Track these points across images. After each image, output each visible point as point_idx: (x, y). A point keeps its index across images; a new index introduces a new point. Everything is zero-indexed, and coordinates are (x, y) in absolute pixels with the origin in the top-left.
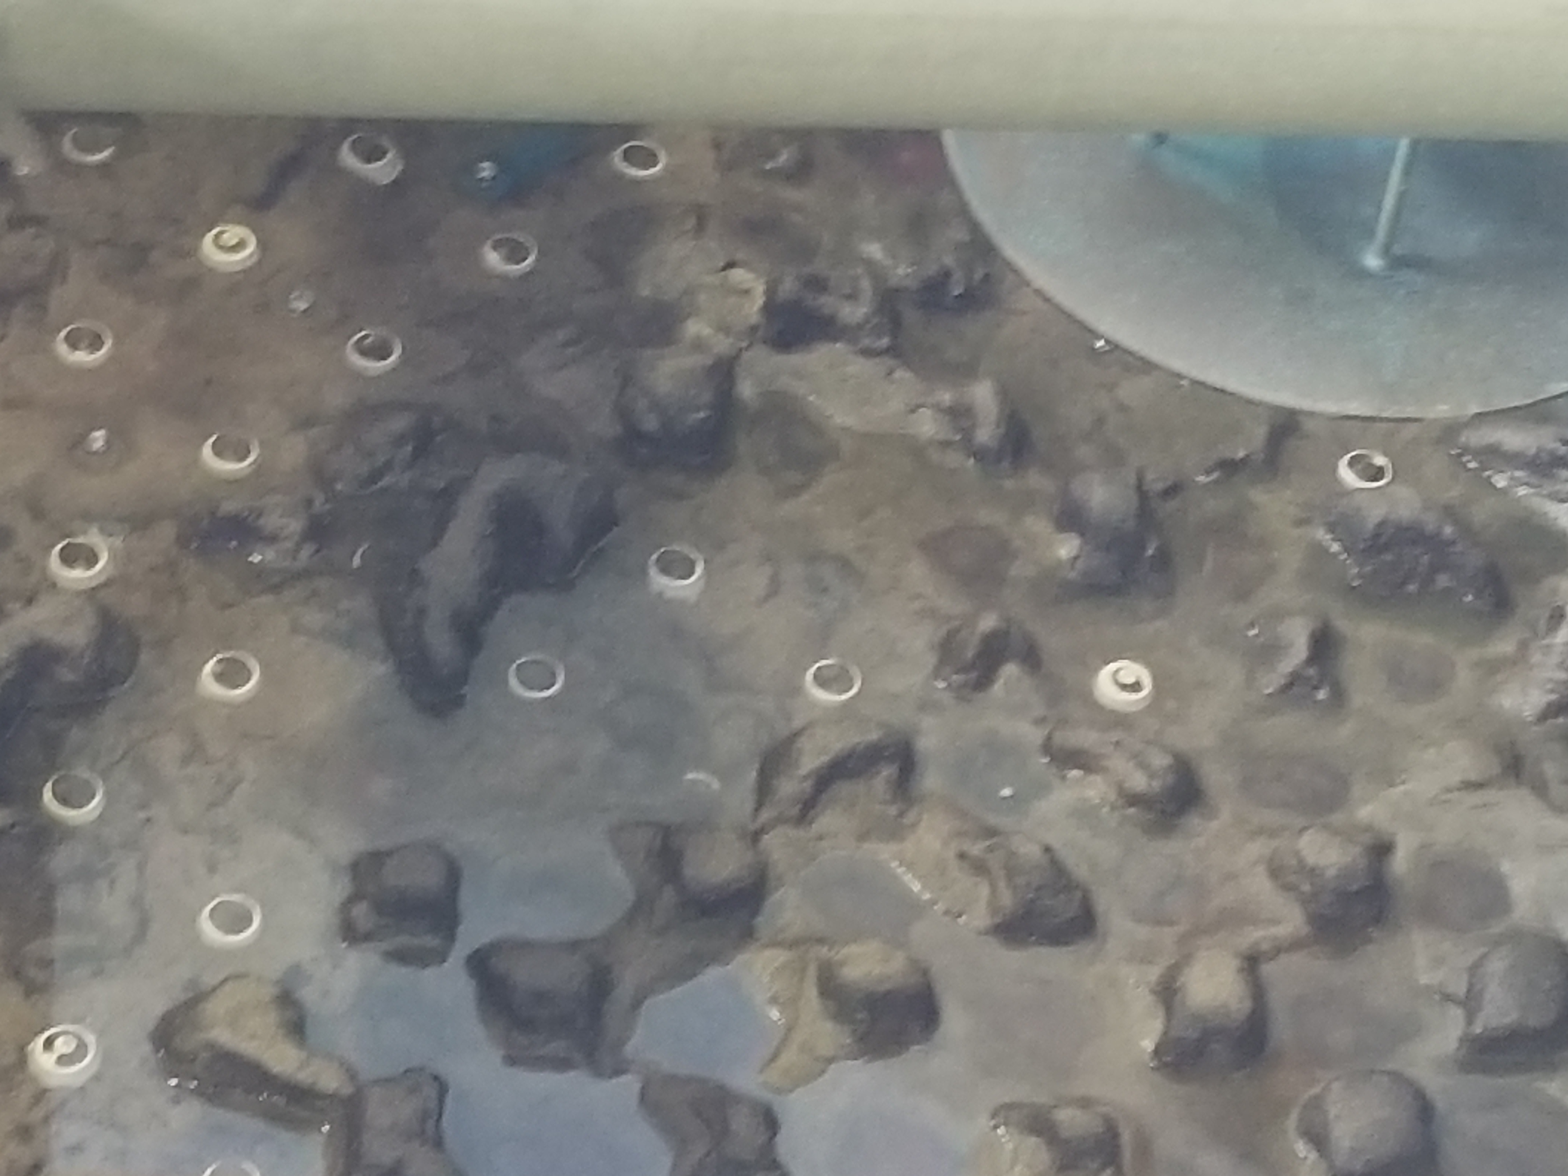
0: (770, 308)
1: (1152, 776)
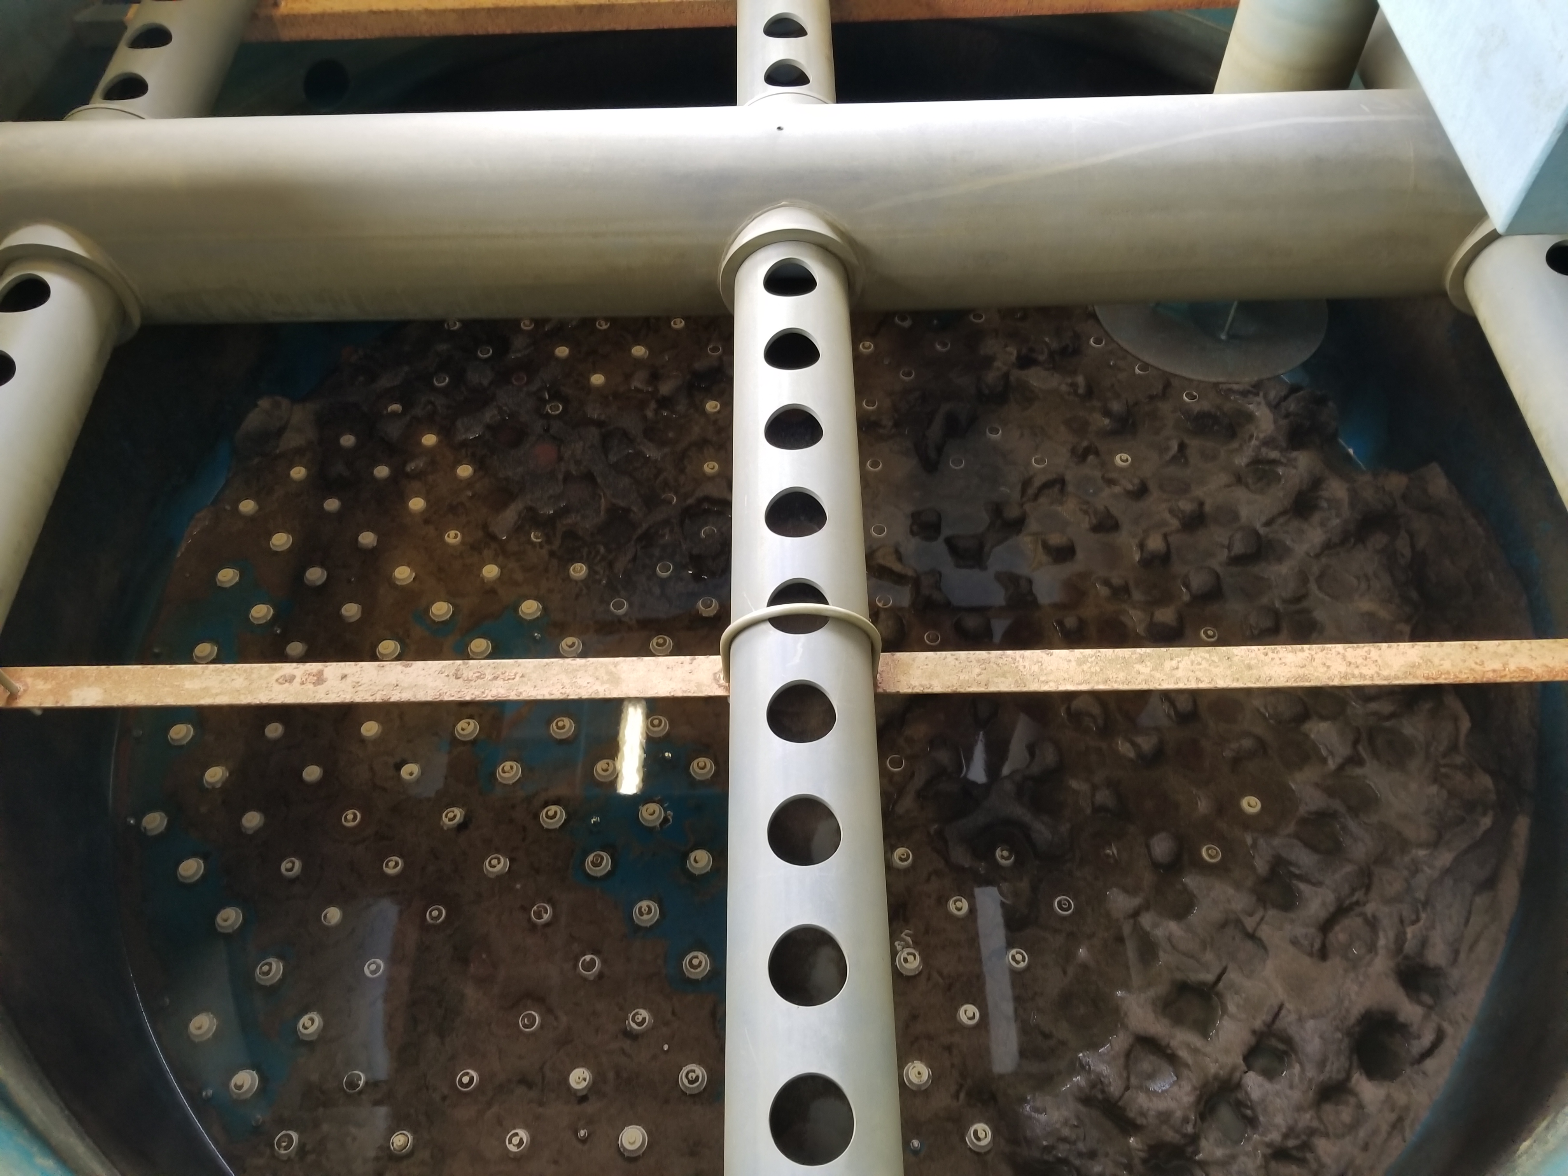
0: (1019, 357)
1: (1133, 485)
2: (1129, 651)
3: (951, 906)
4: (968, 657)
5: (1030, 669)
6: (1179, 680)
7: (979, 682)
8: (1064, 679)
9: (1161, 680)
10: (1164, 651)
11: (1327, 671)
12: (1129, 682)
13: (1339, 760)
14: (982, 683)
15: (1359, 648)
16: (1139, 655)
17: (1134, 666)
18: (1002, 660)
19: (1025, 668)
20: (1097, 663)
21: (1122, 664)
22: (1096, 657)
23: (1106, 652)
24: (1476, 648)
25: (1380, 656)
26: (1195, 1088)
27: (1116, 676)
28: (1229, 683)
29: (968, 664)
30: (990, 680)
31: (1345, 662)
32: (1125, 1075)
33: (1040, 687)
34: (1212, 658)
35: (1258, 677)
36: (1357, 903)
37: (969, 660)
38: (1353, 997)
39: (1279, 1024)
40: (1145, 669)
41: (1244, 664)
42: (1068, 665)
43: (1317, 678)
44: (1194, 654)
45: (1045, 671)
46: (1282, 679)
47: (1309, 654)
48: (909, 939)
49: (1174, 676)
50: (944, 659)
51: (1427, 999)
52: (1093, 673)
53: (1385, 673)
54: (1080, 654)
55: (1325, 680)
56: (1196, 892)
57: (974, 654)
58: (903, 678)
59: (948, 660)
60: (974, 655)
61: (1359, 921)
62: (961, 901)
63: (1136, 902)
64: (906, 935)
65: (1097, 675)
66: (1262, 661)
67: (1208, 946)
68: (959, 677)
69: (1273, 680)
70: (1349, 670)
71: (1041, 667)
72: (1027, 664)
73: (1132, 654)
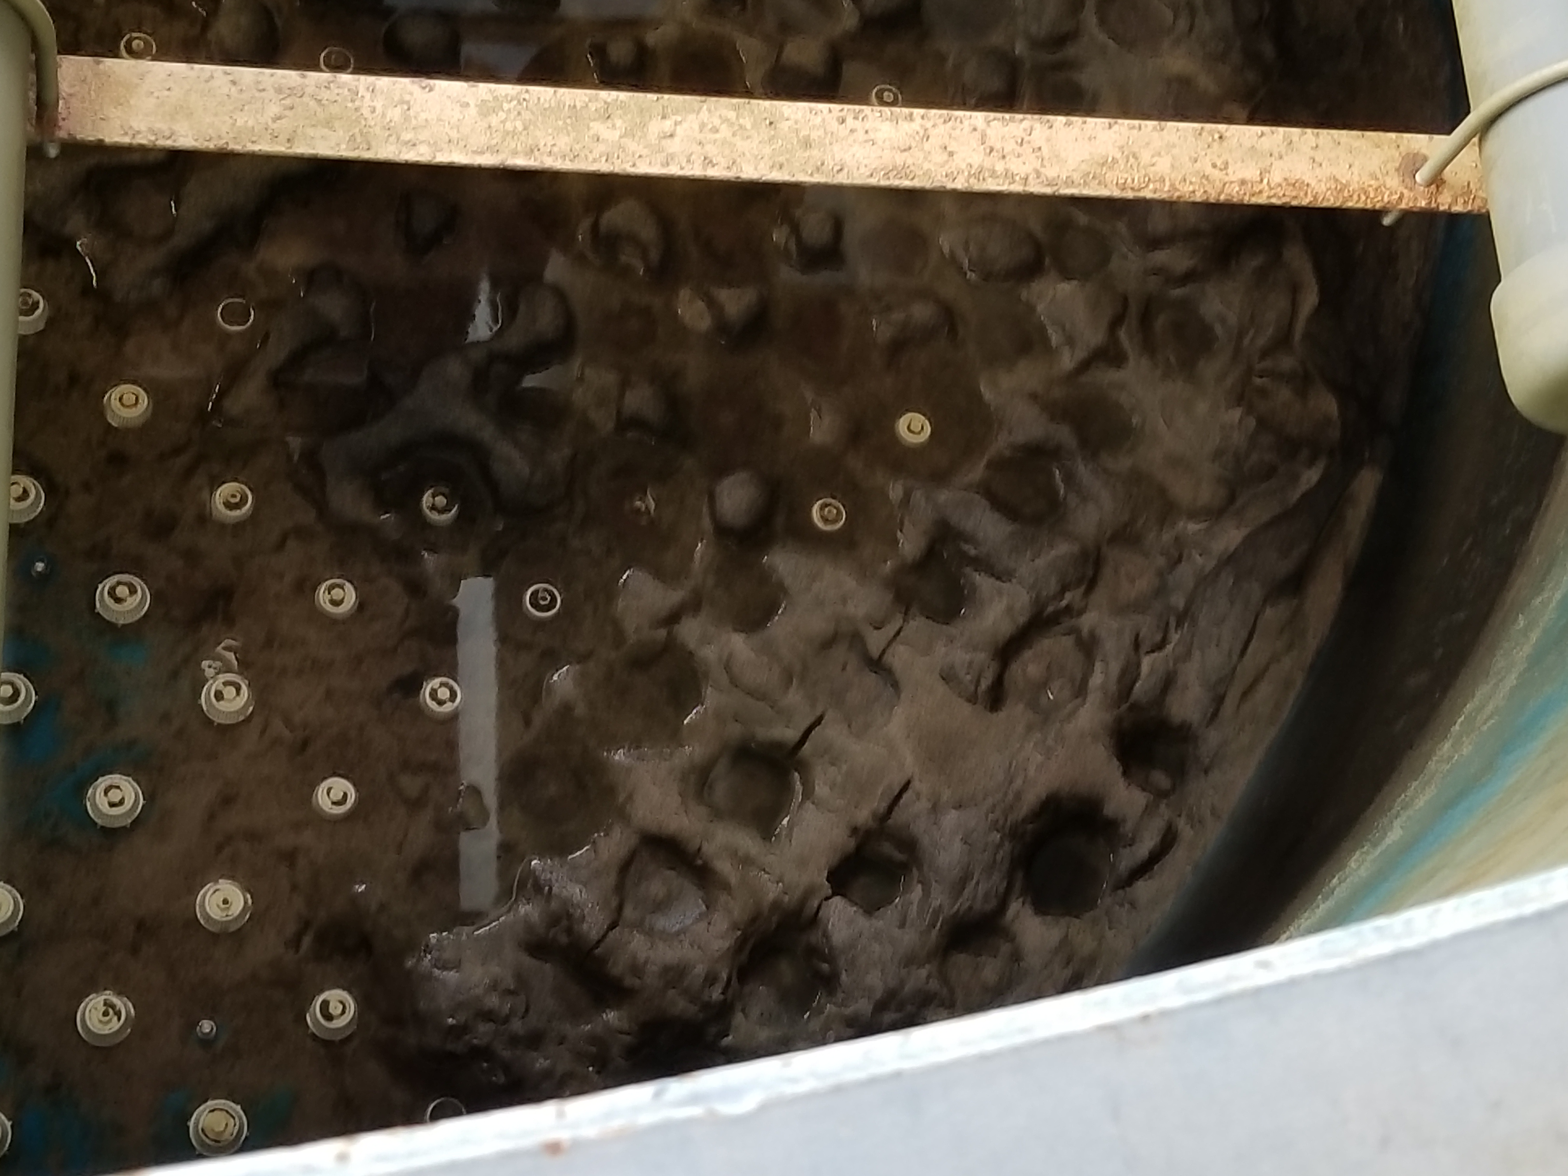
2: (585, 95)
3: (322, 596)
4: (260, 79)
5: (384, 115)
6: (672, 159)
7: (276, 135)
8: (450, 141)
9: (637, 156)
10: (653, 101)
11: (947, 161)
12: (575, 157)
13: (1081, 354)
14: (281, 137)
15: (1014, 122)
16: (603, 104)
17: (592, 124)
18: (328, 92)
19: (373, 111)
20: (519, 113)
21: (568, 121)
22: (519, 101)
23: (539, 92)
24: (1221, 137)
25: (1048, 140)
26: (735, 926)
27: (553, 143)
28: (764, 172)
29: (257, 94)
30: (299, 131)
31: (982, 147)
32: (614, 903)
33: (400, 152)
34: (741, 121)
35: (819, 163)
36: (1068, 610)
37: (261, 87)
38: (1032, 772)
39: (899, 816)
40: (609, 133)
41: (797, 136)
42: (461, 112)
43: (927, 173)
44: (709, 111)
45: (414, 122)
46: (862, 170)
47: (922, 126)
48: (231, 656)
49: (663, 151)
50: (207, 81)
51: (1161, 779)
52: (508, 133)
53: (1051, 172)
54: (489, 94)
55: (940, 178)
56: (788, 581)
57: (272, 75)
58: (113, 113)
59: (215, 83)
60: (273, 79)
61: (1068, 642)
62: (341, 587)
63: (675, 597)
64: (225, 648)
65: (515, 137)
66: (832, 133)
67: (794, 680)
68: (236, 120)
69: (846, 171)
70: (987, 164)
71: (408, 112)
72: (379, 105)
73: (590, 101)
